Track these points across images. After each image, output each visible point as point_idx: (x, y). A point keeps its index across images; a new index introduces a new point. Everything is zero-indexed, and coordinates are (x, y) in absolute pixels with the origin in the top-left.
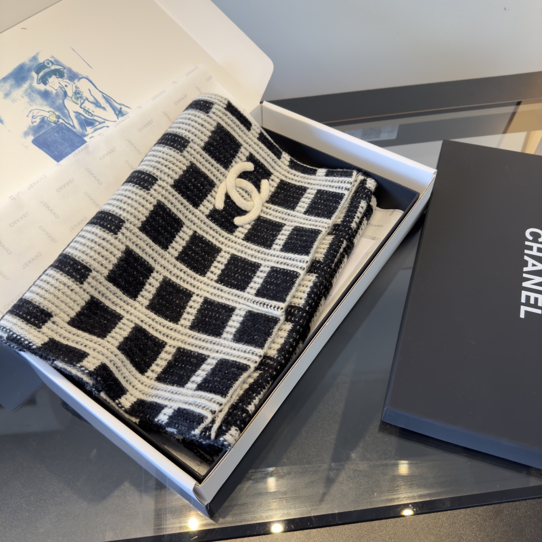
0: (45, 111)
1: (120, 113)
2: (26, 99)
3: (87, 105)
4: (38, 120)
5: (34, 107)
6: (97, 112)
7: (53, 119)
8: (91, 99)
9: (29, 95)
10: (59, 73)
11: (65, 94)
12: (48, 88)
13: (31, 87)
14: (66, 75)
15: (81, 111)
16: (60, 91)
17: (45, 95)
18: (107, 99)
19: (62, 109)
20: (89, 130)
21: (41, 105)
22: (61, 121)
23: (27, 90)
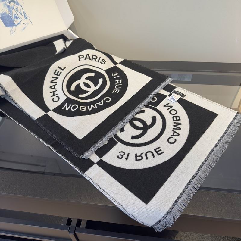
0: (6, 10)
1: (26, 18)
2: (3, 6)
3: (18, 13)
4: (4, 12)
5: (4, 8)
6: (20, 16)
7: (8, 13)
8: (20, 12)
9: (4, 5)
10: (14, 2)
11: (14, 8)
12: (10, 5)
13: (5, 3)
14: (16, 3)
15: (16, 14)
16: (13, 6)
17: (8, 6)
18: (24, 13)
19: (11, 11)
20: (16, 19)
21: (6, 9)
22: (9, 14)
23: (4, 3)
